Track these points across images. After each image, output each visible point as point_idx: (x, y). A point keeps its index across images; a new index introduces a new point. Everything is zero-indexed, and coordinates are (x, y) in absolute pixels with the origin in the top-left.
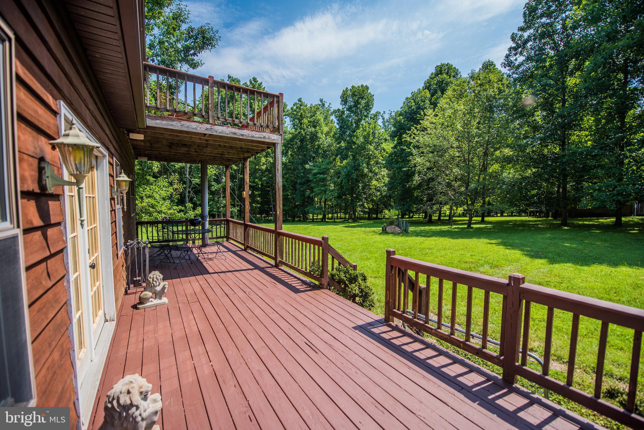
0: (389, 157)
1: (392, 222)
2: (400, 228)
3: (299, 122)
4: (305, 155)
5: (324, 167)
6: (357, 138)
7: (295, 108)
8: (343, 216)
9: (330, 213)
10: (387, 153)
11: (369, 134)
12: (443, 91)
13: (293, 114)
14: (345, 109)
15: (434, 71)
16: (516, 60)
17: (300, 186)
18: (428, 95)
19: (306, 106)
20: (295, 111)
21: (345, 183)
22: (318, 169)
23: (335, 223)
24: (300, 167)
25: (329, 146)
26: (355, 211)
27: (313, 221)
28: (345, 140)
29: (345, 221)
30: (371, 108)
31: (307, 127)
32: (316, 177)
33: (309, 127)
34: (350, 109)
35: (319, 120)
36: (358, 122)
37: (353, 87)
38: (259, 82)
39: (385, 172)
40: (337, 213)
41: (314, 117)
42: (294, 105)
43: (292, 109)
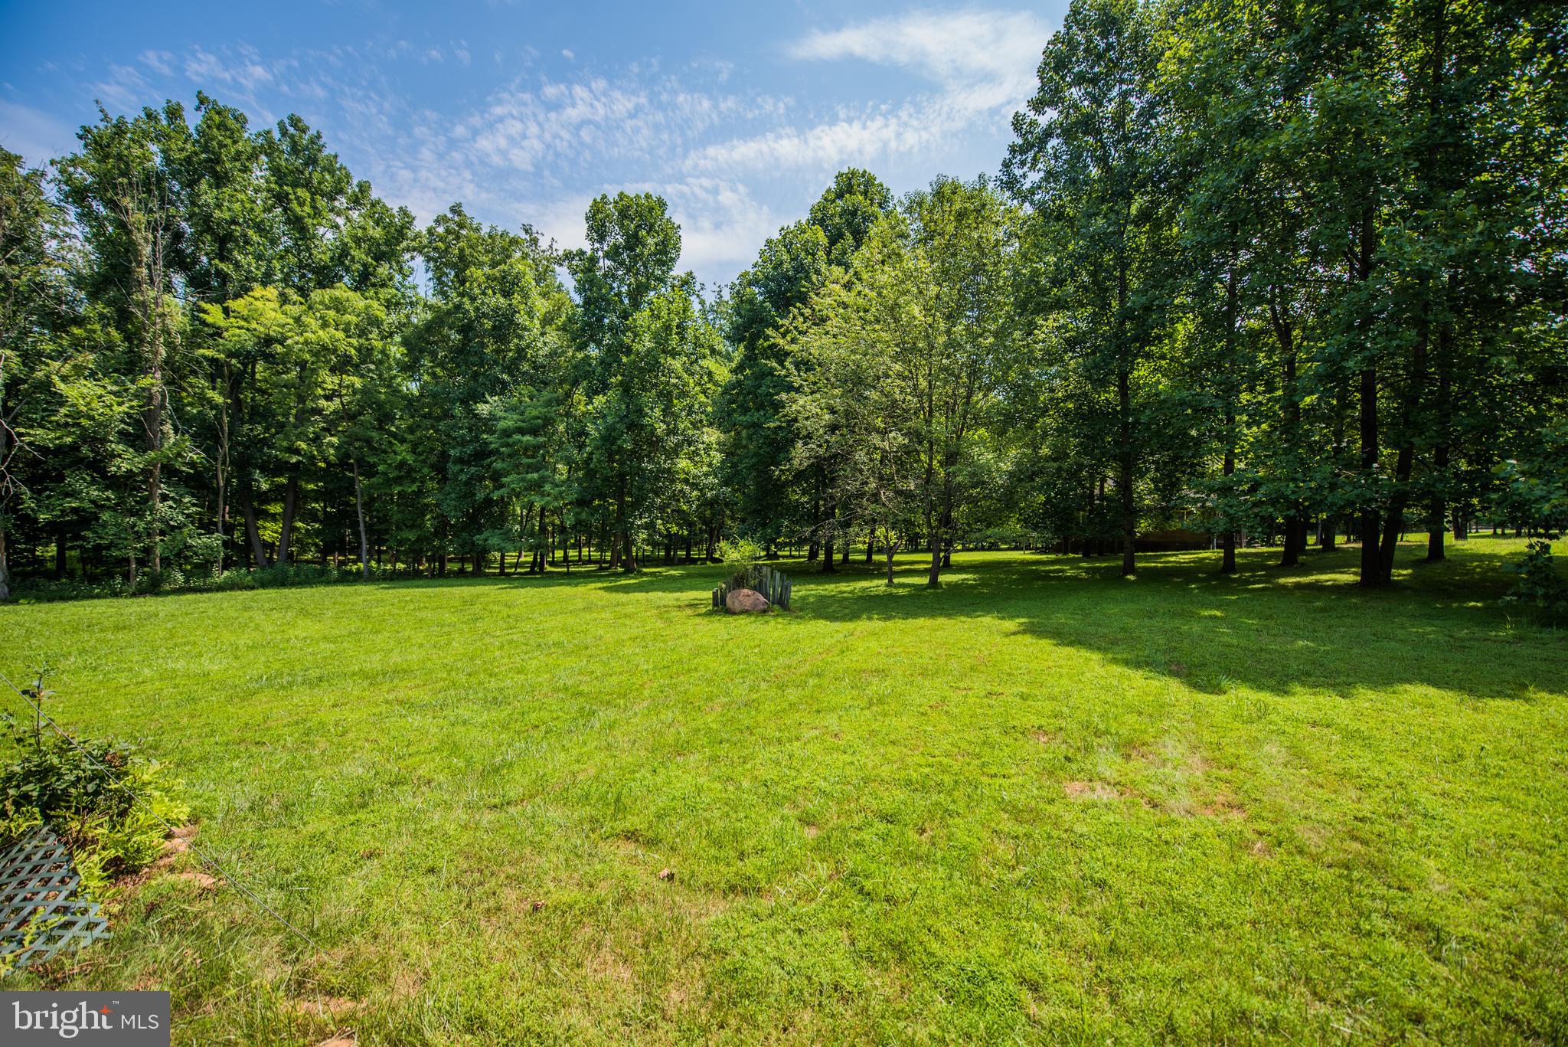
0: (723, 393)
1: (742, 578)
2: (766, 595)
3: (456, 276)
4: (476, 375)
5: (535, 413)
6: (636, 335)
7: (441, 230)
8: (595, 555)
9: (559, 548)
10: (716, 384)
11: (667, 328)
12: (859, 236)
13: (435, 249)
14: (600, 254)
15: (832, 184)
16: (1024, 176)
17: (458, 467)
18: (822, 238)
19: (478, 230)
20: (442, 239)
21: (599, 461)
22: (515, 417)
23: (570, 578)
24: (458, 410)
25: (553, 354)
26: (629, 543)
27: (502, 573)
28: (599, 343)
29: (601, 572)
30: (672, 260)
31: (484, 293)
32: (510, 440)
33: (490, 292)
34: (614, 254)
35: (518, 277)
36: (637, 295)
37: (622, 196)
38: (312, 132)
39: (712, 436)
40: (578, 546)
41: (502, 267)
42: (438, 221)
43: (430, 232)
